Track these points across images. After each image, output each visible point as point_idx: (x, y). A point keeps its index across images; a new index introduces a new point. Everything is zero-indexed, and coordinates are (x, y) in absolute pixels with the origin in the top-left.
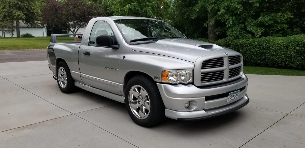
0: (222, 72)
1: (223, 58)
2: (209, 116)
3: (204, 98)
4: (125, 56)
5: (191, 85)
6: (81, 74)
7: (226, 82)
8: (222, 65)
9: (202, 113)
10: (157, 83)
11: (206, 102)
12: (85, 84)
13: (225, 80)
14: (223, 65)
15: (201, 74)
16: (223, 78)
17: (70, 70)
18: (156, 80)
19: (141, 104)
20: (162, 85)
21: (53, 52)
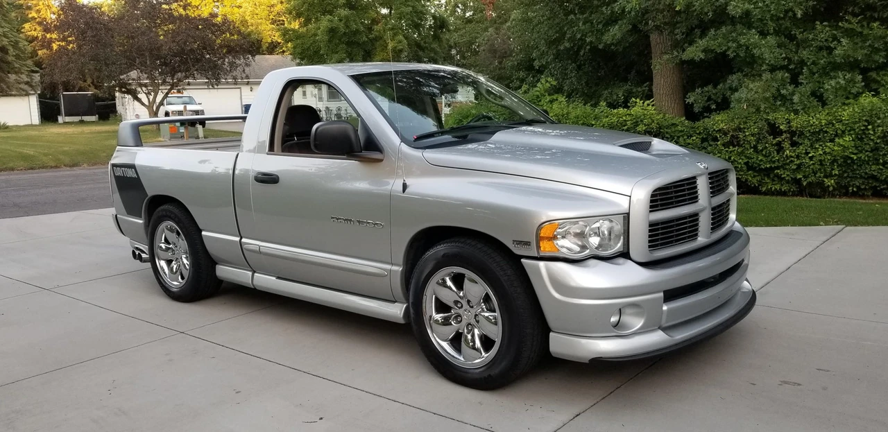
0: (694, 217)
1: (694, 178)
2: (676, 345)
3: (662, 294)
4: (408, 182)
5: (621, 260)
6: (244, 240)
7: (705, 245)
8: (694, 198)
9: (656, 339)
10: (522, 260)
11: (665, 308)
12: (254, 272)
13: (702, 240)
14: (697, 197)
15: (650, 226)
16: (696, 235)
17: (201, 231)
18: (517, 250)
19: (464, 323)
20: (542, 264)
21: (135, 175)
